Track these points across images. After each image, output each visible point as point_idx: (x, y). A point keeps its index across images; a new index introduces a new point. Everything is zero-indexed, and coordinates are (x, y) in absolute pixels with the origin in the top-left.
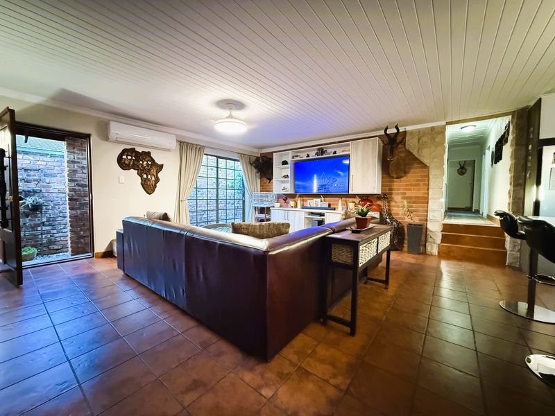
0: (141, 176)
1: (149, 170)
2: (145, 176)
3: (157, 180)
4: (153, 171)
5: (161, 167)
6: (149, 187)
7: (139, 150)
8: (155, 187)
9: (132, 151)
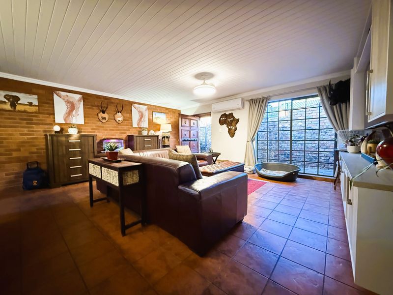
0: (228, 127)
1: (231, 123)
2: (230, 127)
3: (236, 129)
4: (234, 124)
5: (238, 120)
6: (232, 133)
7: (227, 113)
8: (235, 133)
9: (224, 115)
